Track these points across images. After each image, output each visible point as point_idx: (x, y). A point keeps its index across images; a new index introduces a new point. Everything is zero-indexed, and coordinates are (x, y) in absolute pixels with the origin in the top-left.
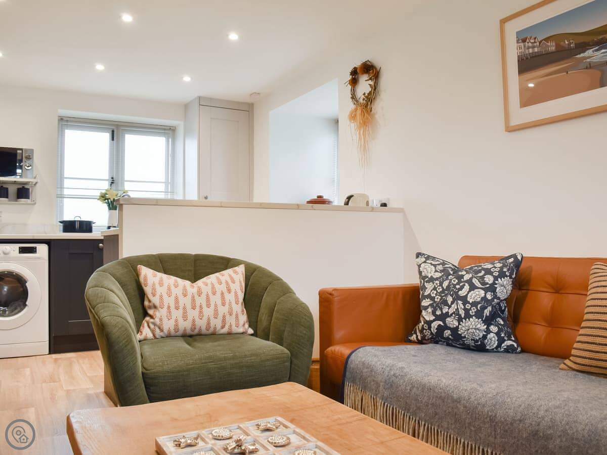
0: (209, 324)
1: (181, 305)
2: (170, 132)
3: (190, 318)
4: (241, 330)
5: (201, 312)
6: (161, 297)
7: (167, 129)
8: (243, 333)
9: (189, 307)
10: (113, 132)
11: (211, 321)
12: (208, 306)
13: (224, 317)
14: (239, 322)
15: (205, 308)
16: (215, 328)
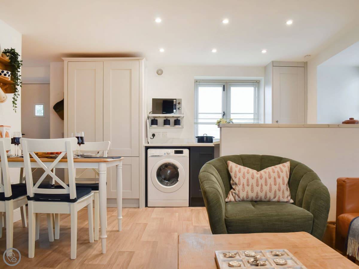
0: (266, 195)
1: (250, 184)
2: (256, 84)
3: (255, 192)
4: (286, 200)
5: (261, 188)
6: (239, 179)
7: (255, 82)
8: (287, 202)
9: (255, 185)
10: (224, 86)
11: (267, 194)
12: (266, 185)
13: (275, 192)
14: (285, 195)
15: (264, 187)
16: (270, 198)
